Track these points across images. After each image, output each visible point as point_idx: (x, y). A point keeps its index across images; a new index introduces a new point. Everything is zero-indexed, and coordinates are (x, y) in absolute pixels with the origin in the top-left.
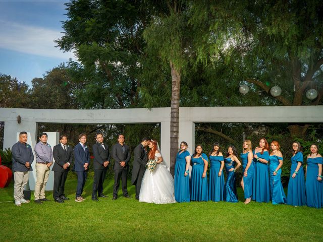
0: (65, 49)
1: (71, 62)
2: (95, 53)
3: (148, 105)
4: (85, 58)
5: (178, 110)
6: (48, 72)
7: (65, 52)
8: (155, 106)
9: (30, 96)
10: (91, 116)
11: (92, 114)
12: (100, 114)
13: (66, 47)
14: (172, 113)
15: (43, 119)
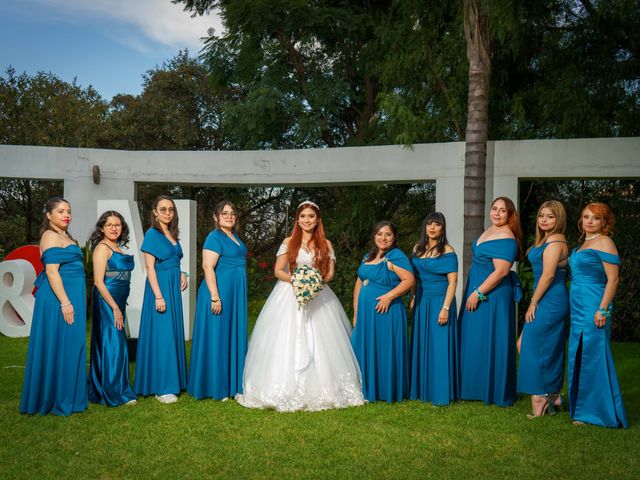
0: (194, 7)
1: (212, 38)
2: (272, 10)
3: (405, 135)
4: (248, 25)
5: (485, 146)
6: (151, 72)
7: (194, 16)
8: (421, 140)
9: (116, 125)
10: (263, 167)
11: (265, 161)
12: (284, 162)
13: (198, 4)
14: (467, 154)
15: (149, 175)
